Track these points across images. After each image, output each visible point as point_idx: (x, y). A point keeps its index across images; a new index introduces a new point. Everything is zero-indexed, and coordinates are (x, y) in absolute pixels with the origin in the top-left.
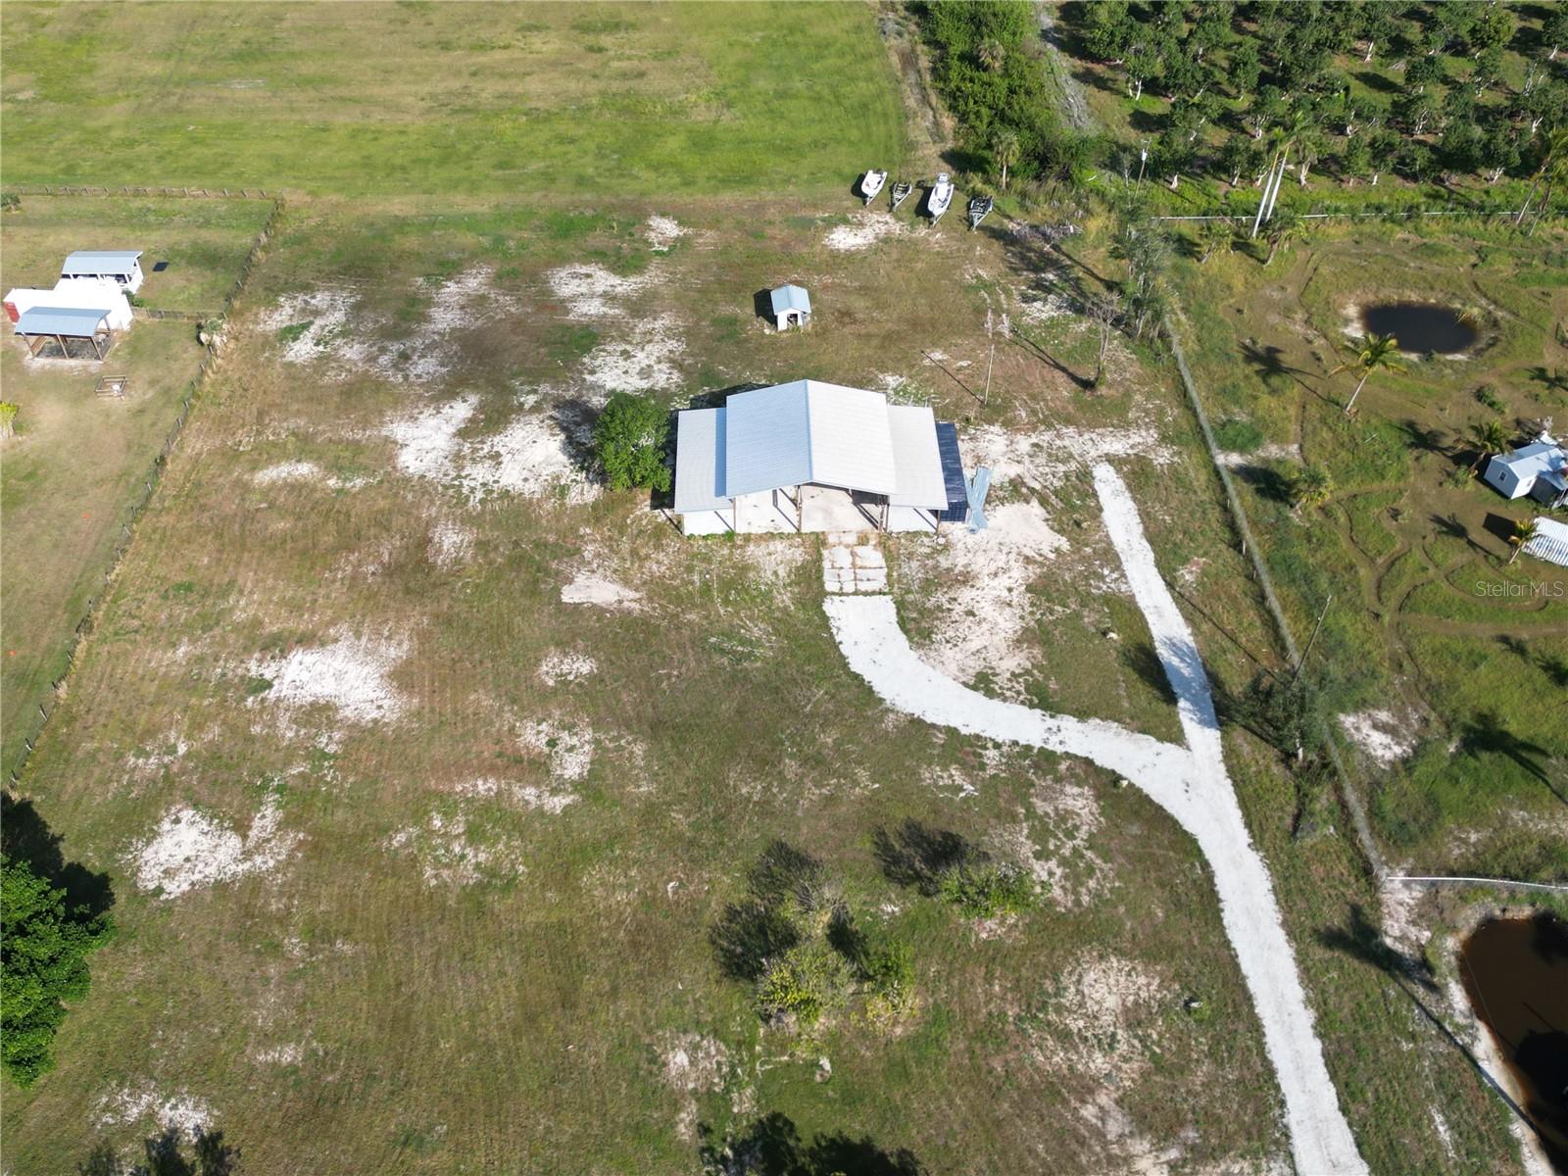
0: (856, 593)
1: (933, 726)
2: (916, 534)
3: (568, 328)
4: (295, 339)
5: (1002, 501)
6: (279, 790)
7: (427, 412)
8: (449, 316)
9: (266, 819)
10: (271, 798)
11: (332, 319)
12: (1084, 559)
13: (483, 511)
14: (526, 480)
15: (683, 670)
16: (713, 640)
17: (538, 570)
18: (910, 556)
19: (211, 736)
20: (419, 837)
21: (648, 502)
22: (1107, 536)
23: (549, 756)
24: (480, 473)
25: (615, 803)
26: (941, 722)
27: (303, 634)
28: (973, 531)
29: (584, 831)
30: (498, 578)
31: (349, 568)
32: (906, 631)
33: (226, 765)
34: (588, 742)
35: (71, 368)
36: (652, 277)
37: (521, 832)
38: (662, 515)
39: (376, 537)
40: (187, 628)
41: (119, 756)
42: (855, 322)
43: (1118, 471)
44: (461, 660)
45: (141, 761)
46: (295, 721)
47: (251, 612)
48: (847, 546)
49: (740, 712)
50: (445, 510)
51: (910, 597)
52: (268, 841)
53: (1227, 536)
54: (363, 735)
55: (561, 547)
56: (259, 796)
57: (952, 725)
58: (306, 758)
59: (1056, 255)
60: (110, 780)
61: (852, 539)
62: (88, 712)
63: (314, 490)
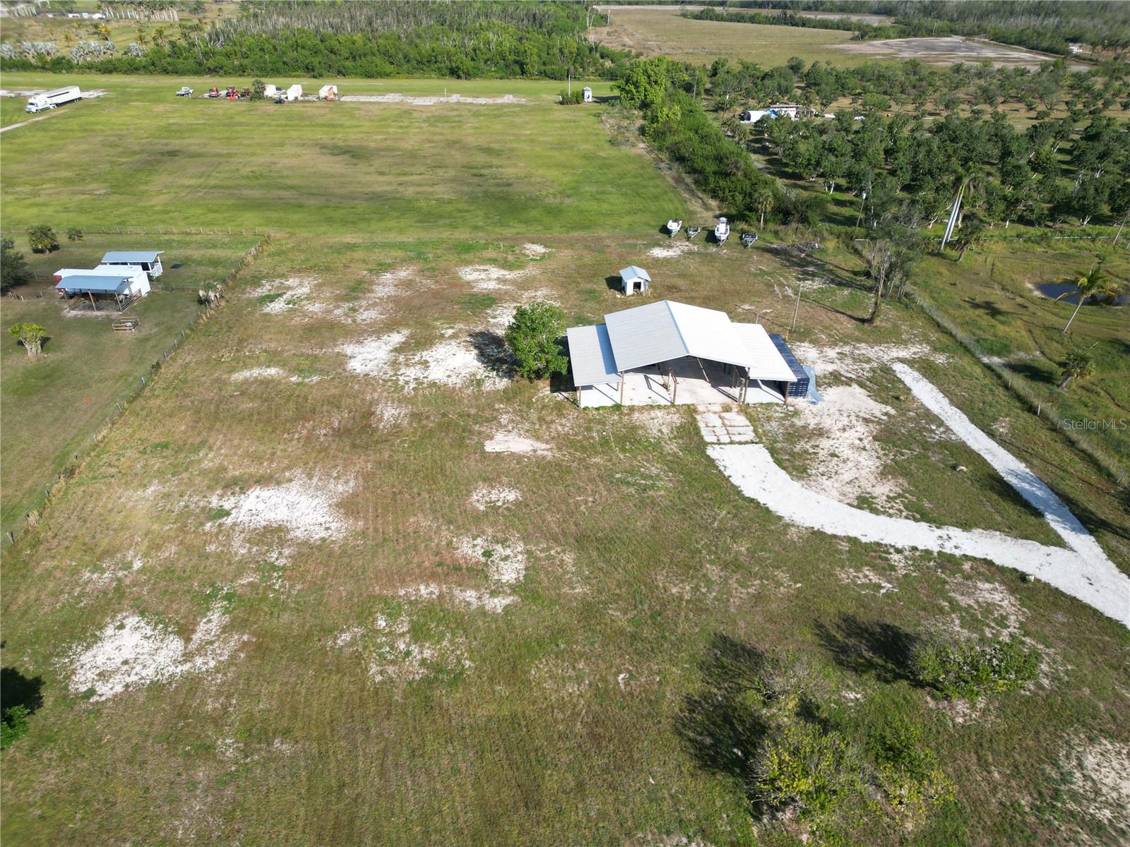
0: (732, 443)
1: (834, 536)
2: (769, 404)
3: (475, 295)
4: (271, 302)
5: (830, 385)
6: (228, 597)
7: (370, 339)
8: (387, 290)
9: (212, 622)
10: (218, 605)
11: (300, 291)
12: (910, 419)
13: (416, 396)
14: (449, 376)
15: (597, 497)
16: (618, 476)
17: (464, 431)
18: (769, 419)
19: (167, 554)
20: (363, 636)
21: (548, 388)
22: (922, 404)
23: (486, 564)
24: (413, 373)
25: (553, 602)
26: (841, 533)
27: (262, 476)
28: (813, 403)
29: (526, 628)
30: (430, 437)
31: (305, 432)
32: (784, 468)
33: (179, 578)
34: (521, 553)
35: (97, 317)
36: (531, 271)
37: (465, 631)
38: (560, 396)
39: (328, 412)
40: (160, 473)
41: (75, 571)
42: (680, 291)
43: (912, 367)
44: (401, 492)
45: (95, 576)
46: (249, 541)
47: (217, 461)
48: (715, 413)
49: (653, 527)
50: (385, 394)
51: (779, 445)
52: (211, 643)
53: (1018, 404)
54: (310, 551)
55: (481, 417)
56: (207, 603)
57: (851, 535)
58: (256, 570)
59: (809, 259)
60: (62, 592)
61: (718, 408)
62: (54, 537)
63: (279, 383)
